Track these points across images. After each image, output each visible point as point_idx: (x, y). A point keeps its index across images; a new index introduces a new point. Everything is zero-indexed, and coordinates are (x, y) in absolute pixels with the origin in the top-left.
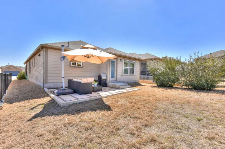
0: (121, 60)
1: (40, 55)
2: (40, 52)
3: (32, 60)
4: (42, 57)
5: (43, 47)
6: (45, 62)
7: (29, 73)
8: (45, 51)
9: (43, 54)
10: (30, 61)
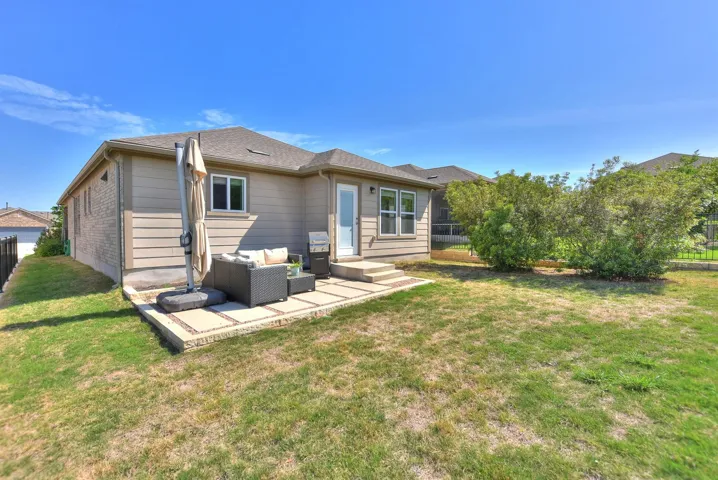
0: (372, 189)
1: (105, 178)
2: (107, 168)
3: (81, 192)
4: (112, 183)
5: (115, 152)
6: (122, 201)
7: (75, 233)
8: (121, 165)
9: (115, 172)
10: (76, 196)
